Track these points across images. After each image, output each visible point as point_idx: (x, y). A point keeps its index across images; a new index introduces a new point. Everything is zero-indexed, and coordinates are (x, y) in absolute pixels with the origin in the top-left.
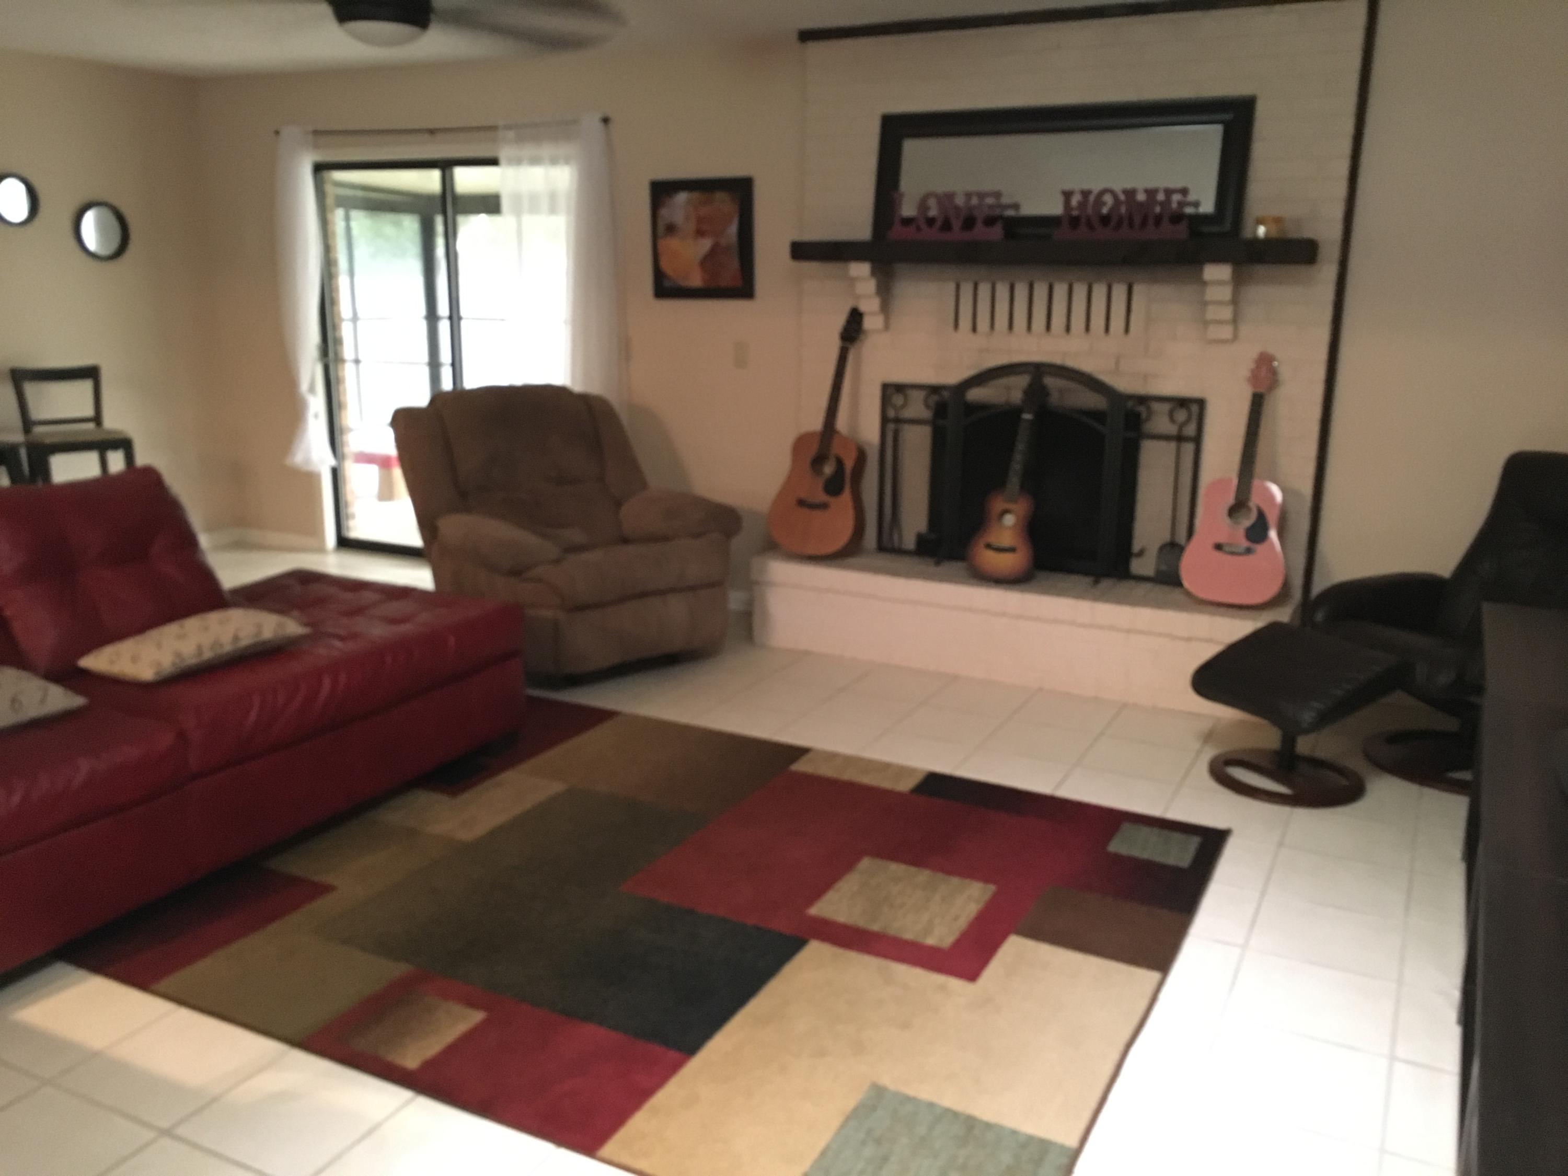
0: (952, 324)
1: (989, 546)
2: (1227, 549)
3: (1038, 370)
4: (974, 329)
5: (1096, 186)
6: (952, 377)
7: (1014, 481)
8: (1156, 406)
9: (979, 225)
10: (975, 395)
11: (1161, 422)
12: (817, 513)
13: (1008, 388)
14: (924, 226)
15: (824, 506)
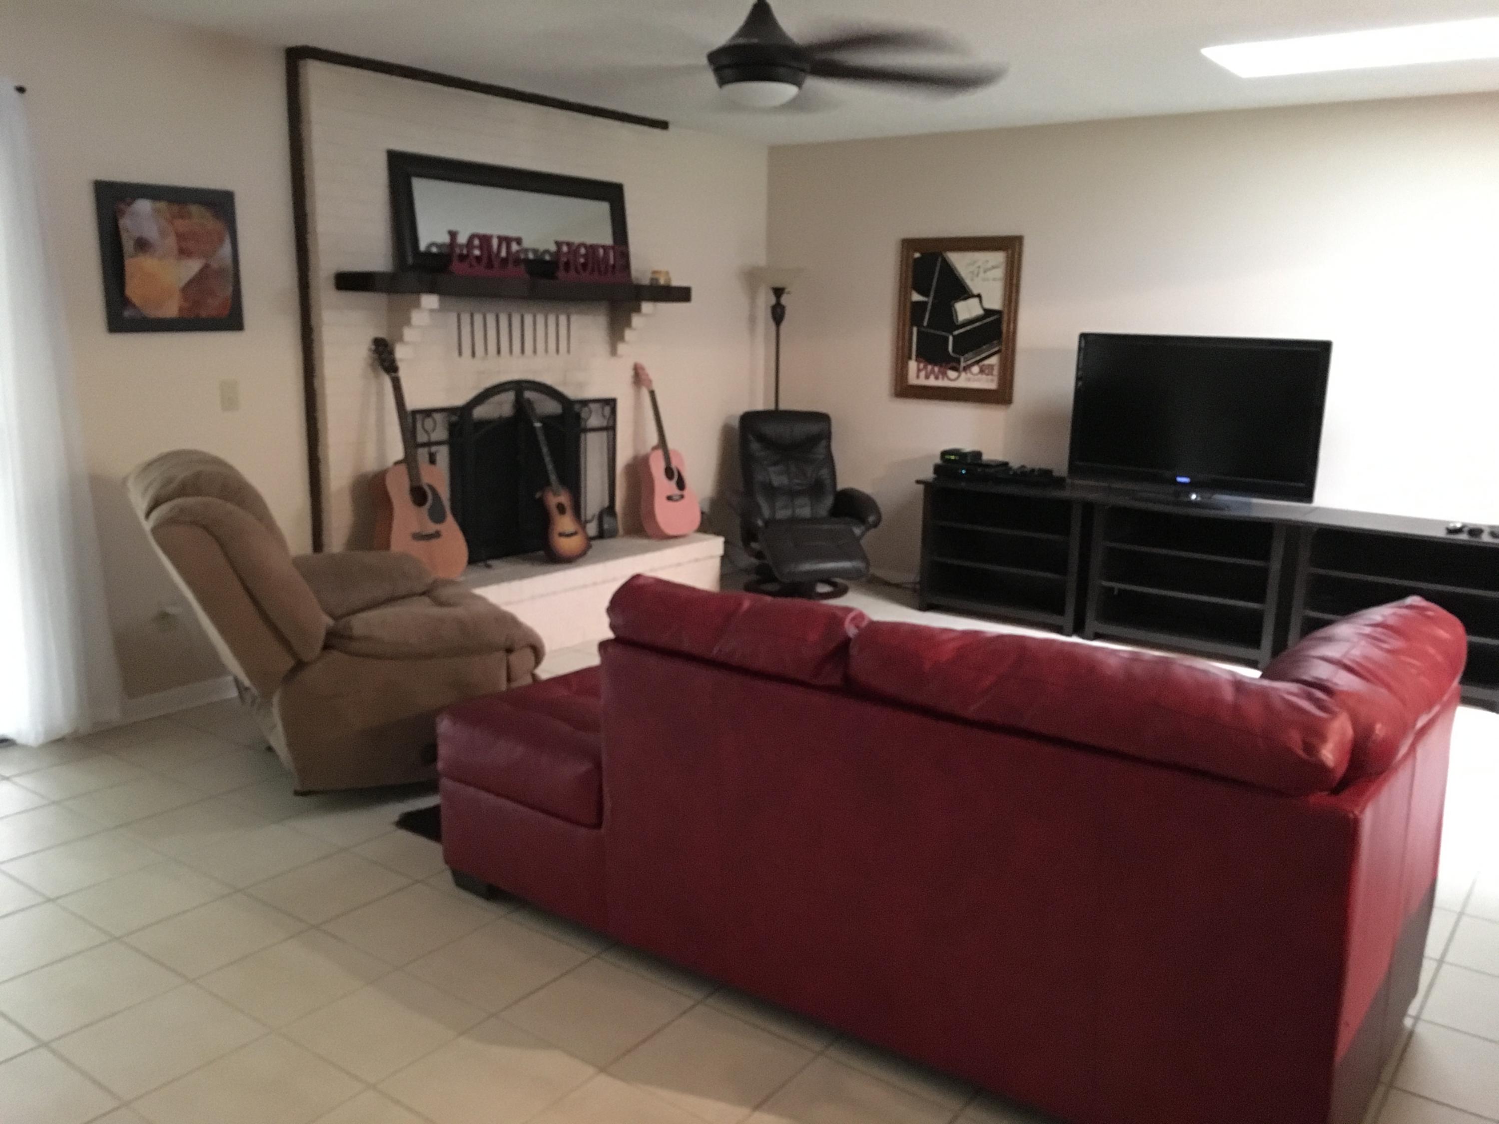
0: (456, 353)
1: (561, 535)
2: (675, 498)
3: (519, 386)
4: (473, 354)
5: (576, 240)
6: (459, 400)
7: (553, 478)
8: (593, 406)
9: (510, 265)
10: (480, 412)
11: (594, 420)
12: (434, 542)
13: (500, 404)
14: (474, 263)
15: (437, 535)
